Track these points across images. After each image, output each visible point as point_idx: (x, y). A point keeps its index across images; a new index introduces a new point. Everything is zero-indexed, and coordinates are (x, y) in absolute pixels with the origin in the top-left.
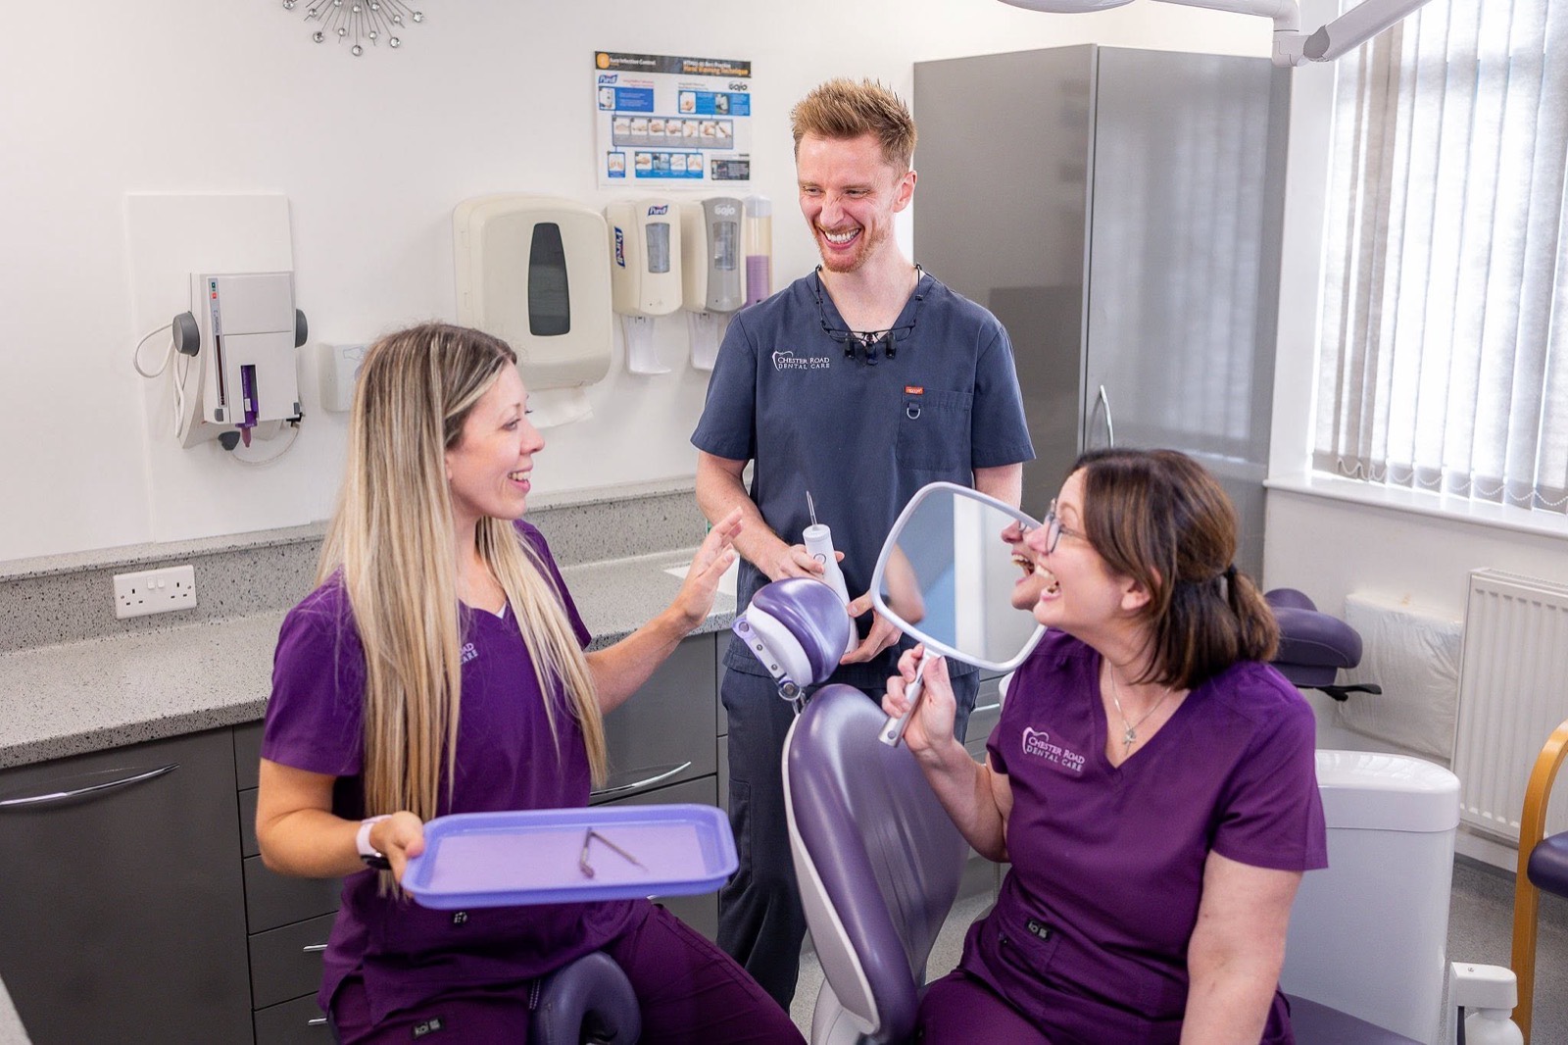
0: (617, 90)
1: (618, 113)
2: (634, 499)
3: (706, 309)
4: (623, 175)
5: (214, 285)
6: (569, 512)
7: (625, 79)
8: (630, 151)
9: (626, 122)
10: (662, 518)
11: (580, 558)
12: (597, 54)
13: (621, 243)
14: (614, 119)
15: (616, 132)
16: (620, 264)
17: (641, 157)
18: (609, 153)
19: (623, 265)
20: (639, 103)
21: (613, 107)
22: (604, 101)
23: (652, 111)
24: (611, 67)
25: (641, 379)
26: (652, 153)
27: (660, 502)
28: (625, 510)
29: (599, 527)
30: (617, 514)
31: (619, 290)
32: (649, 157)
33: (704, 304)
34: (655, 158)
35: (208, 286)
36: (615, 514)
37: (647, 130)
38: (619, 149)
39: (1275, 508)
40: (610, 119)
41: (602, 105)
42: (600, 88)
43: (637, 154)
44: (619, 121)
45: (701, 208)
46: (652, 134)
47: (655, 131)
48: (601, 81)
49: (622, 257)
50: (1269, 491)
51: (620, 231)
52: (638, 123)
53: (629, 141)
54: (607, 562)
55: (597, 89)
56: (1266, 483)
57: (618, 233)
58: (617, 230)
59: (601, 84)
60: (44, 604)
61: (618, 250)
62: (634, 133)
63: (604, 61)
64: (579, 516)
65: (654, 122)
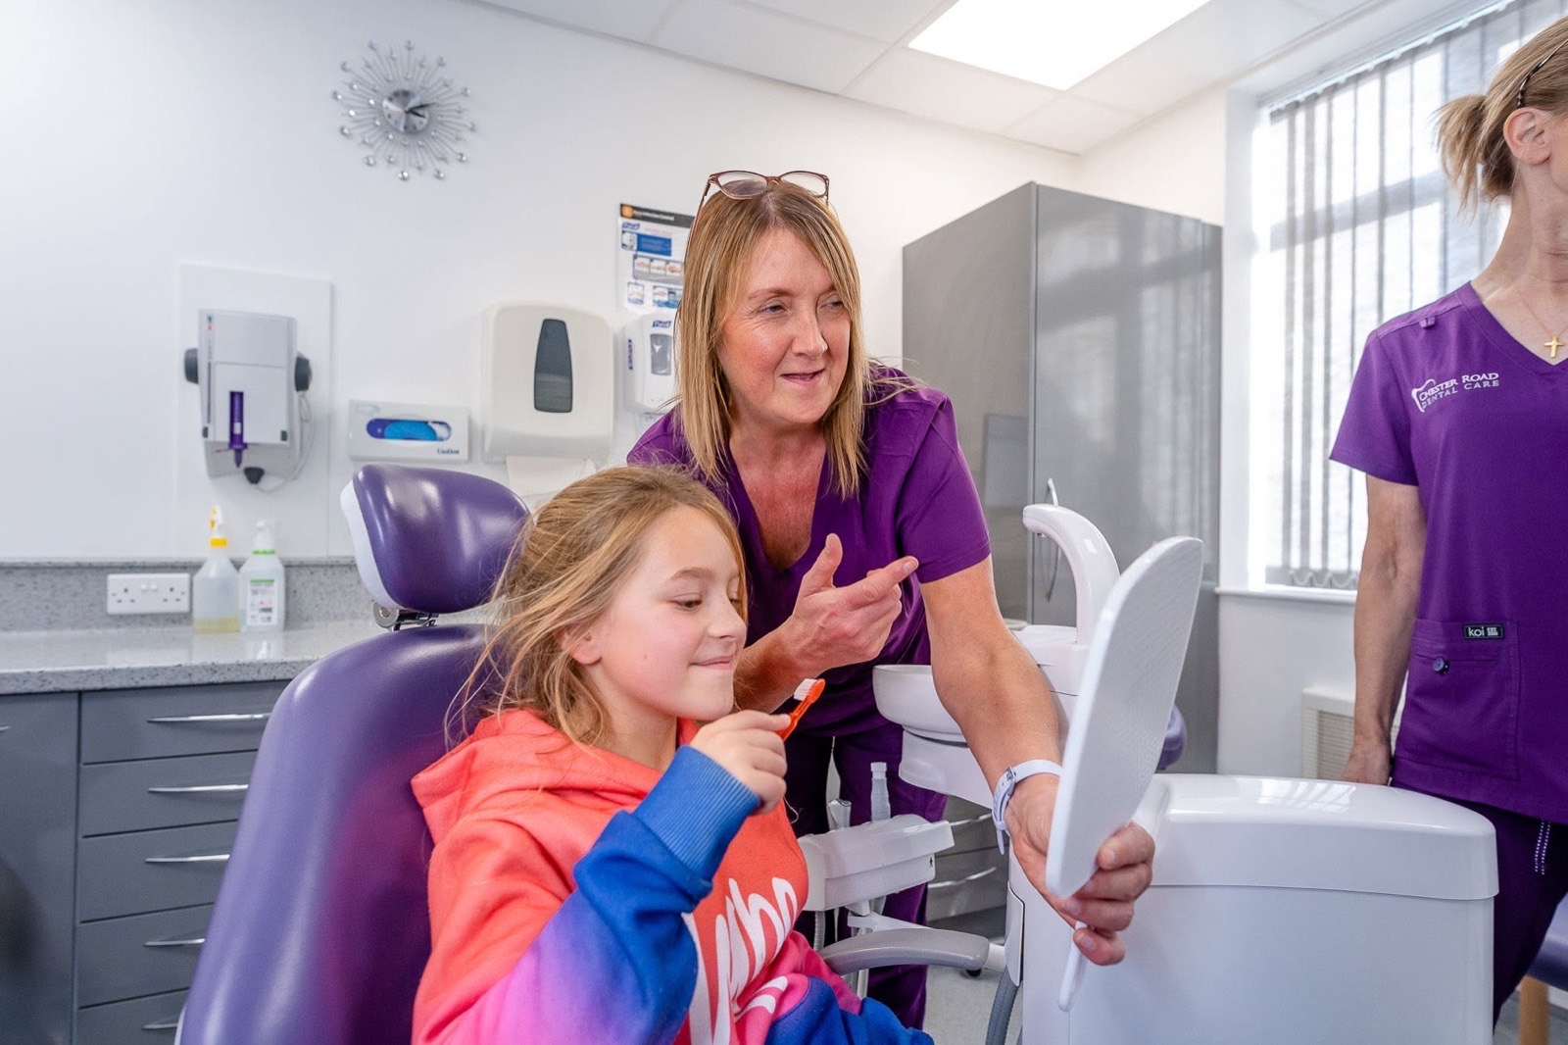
0: (640, 236)
1: (640, 253)
4: (641, 302)
5: (210, 319)
7: (646, 228)
8: (649, 285)
9: (647, 261)
12: (622, 206)
13: (632, 350)
14: (635, 257)
15: (637, 268)
16: (629, 366)
17: (658, 290)
18: (629, 283)
20: (659, 249)
21: (635, 247)
22: (626, 242)
23: (670, 255)
24: (634, 217)
26: (669, 289)
32: (666, 291)
34: (670, 293)
35: (206, 320)
37: (665, 269)
38: (638, 281)
39: (1228, 614)
40: (632, 257)
41: (623, 245)
42: (623, 232)
43: (655, 287)
44: (639, 260)
46: (669, 273)
47: (673, 271)
48: (623, 226)
49: (632, 362)
50: (1221, 598)
51: (631, 342)
52: (655, 263)
53: (648, 277)
55: (620, 233)
56: (1218, 590)
57: (629, 343)
58: (629, 340)
59: (625, 229)
60: (35, 593)
61: (627, 356)
62: (653, 271)
63: (628, 211)
65: (671, 264)
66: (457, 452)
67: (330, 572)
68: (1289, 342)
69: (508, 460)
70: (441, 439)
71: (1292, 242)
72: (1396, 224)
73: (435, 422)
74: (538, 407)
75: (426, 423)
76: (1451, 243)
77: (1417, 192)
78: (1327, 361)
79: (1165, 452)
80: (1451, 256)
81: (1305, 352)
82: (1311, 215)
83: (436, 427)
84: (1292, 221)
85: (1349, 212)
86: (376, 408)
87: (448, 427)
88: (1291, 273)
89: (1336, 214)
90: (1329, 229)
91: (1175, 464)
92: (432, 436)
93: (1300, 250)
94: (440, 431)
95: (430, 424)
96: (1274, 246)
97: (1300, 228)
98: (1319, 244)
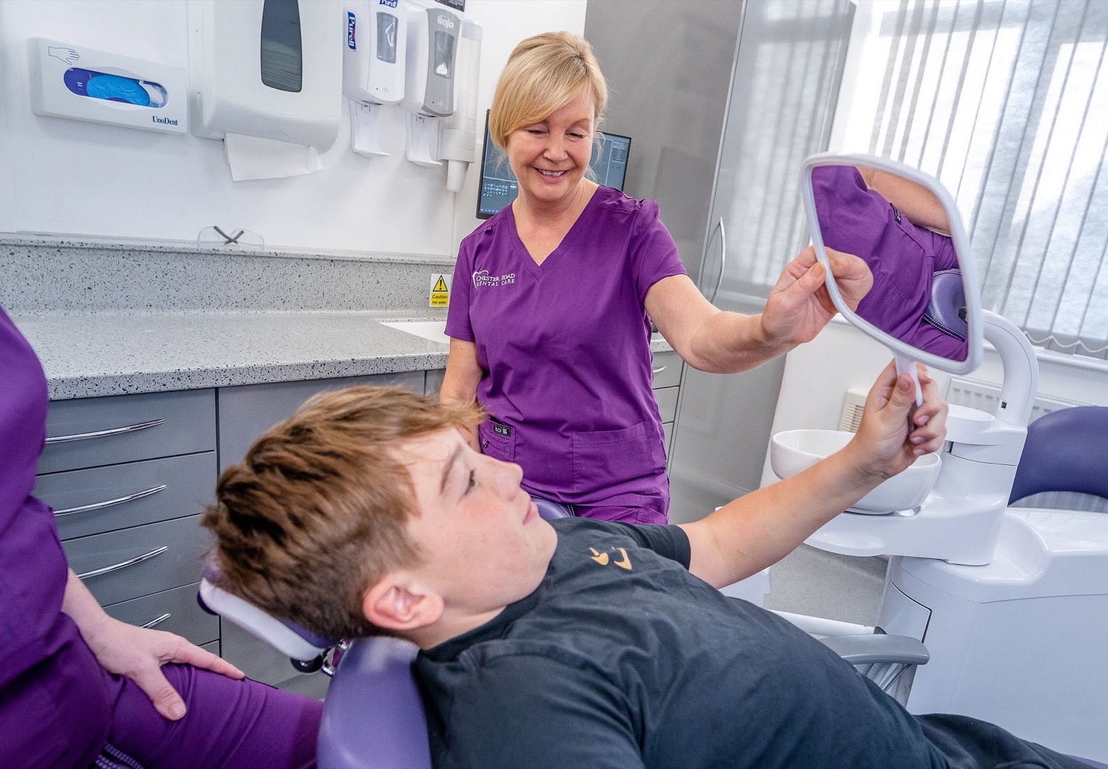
2: (352, 261)
3: (424, 108)
6: (293, 263)
10: (376, 282)
11: (302, 305)
13: (354, 27)
16: (351, 47)
19: (354, 48)
25: (364, 158)
27: (374, 267)
28: (344, 269)
29: (320, 280)
30: (337, 272)
31: (349, 73)
33: (422, 102)
36: (336, 271)
45: (426, 13)
49: (354, 40)
51: (353, 16)
54: (325, 312)
57: (351, 18)
58: (351, 15)
61: (350, 34)
64: (303, 268)
66: (176, 123)
67: (34, 253)
68: (879, 119)
69: (229, 139)
70: (156, 105)
71: (899, 32)
72: (984, 36)
73: (145, 82)
74: (266, 82)
75: (137, 81)
76: (1019, 64)
77: (1006, 15)
78: (905, 141)
79: (758, 192)
80: (1017, 75)
81: (889, 130)
82: (919, 12)
83: (148, 88)
84: (903, 13)
85: (950, 17)
86: (74, 54)
87: (164, 91)
88: (892, 60)
89: (940, 17)
90: (931, 29)
91: (765, 204)
92: (146, 100)
93: (904, 40)
94: (153, 94)
95: (141, 83)
96: (883, 32)
97: (908, 21)
98: (921, 39)
